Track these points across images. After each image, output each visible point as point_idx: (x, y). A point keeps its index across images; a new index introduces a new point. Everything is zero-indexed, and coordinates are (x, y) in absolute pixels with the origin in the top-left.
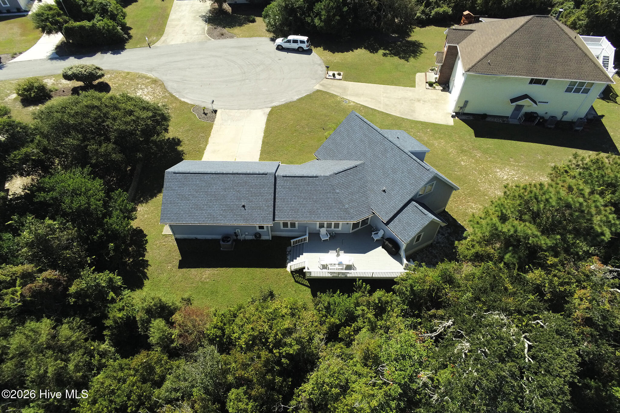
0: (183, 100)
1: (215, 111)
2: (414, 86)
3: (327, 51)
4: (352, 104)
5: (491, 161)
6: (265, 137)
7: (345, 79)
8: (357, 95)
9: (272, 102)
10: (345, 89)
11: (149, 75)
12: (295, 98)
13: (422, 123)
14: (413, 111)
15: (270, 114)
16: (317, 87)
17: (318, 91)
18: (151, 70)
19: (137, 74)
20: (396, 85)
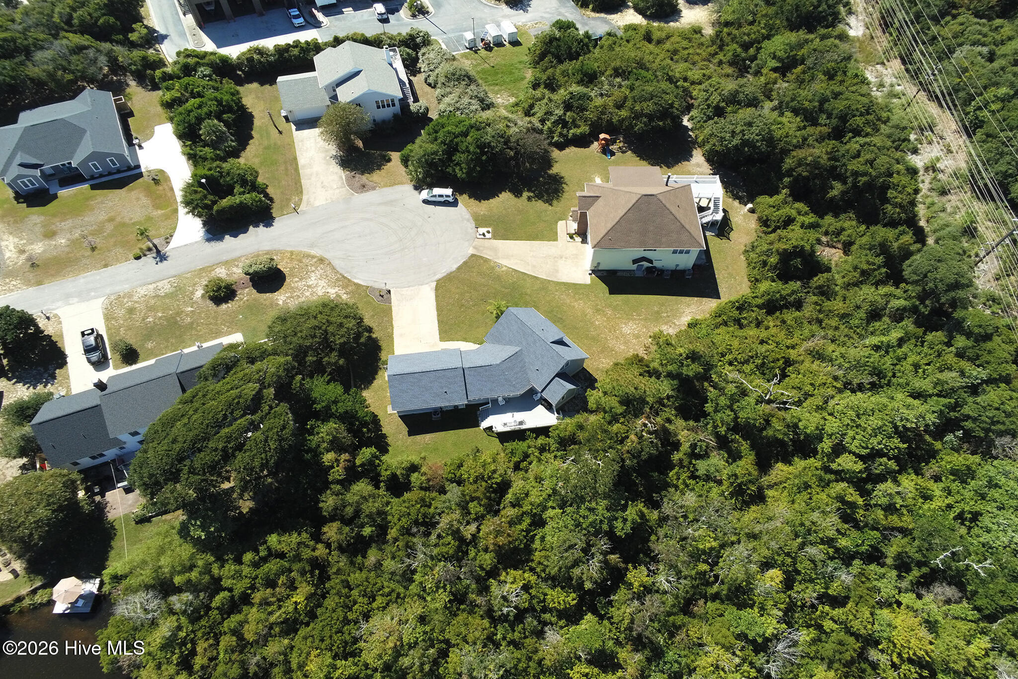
0: (356, 281)
1: (389, 292)
2: (556, 240)
3: (472, 200)
4: (504, 268)
5: (619, 318)
6: (439, 315)
7: (495, 237)
8: (508, 257)
9: (435, 274)
10: (495, 250)
11: (313, 252)
12: (454, 267)
13: (564, 284)
14: (557, 271)
15: (437, 289)
16: (471, 251)
17: (473, 256)
18: (312, 246)
19: (301, 252)
20: (540, 240)
